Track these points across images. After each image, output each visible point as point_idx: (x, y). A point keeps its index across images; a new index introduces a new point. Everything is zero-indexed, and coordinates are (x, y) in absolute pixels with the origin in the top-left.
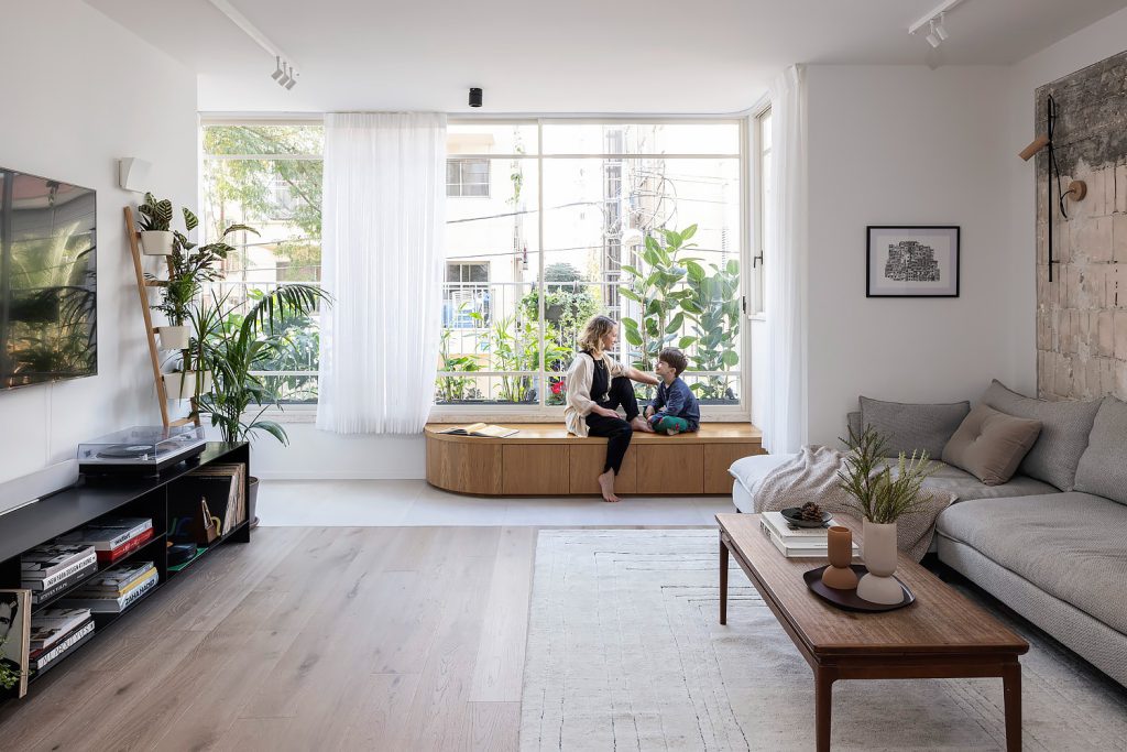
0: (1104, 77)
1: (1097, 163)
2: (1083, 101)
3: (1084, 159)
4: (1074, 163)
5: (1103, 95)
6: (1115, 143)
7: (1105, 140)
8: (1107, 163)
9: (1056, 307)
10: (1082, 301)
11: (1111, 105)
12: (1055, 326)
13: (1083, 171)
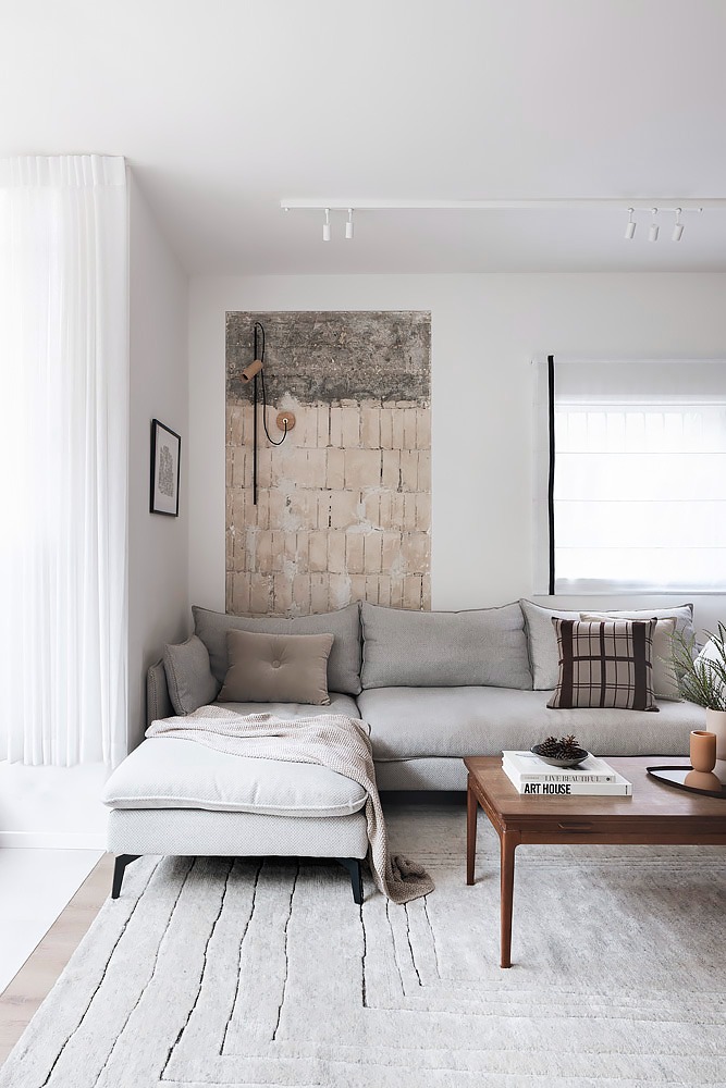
0: (317, 326)
1: (308, 399)
2: (291, 341)
3: (292, 393)
4: (279, 395)
5: (316, 342)
6: (330, 387)
7: (319, 381)
8: (320, 403)
9: (253, 528)
10: (288, 523)
11: (325, 352)
12: (251, 547)
13: (289, 403)
